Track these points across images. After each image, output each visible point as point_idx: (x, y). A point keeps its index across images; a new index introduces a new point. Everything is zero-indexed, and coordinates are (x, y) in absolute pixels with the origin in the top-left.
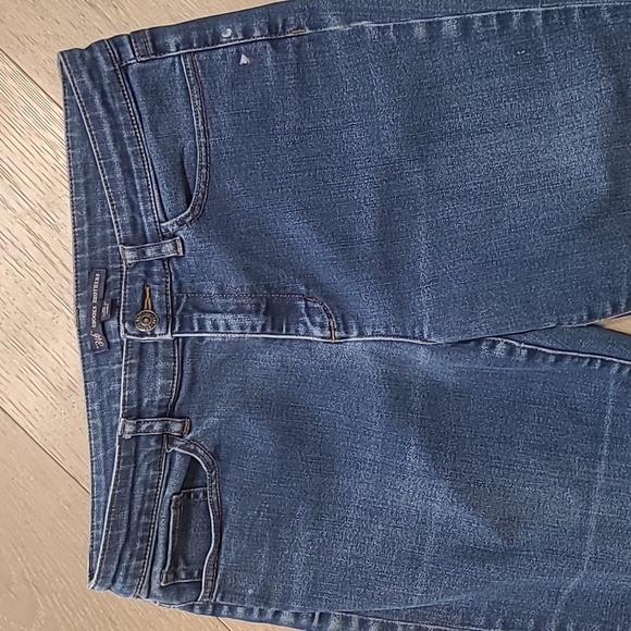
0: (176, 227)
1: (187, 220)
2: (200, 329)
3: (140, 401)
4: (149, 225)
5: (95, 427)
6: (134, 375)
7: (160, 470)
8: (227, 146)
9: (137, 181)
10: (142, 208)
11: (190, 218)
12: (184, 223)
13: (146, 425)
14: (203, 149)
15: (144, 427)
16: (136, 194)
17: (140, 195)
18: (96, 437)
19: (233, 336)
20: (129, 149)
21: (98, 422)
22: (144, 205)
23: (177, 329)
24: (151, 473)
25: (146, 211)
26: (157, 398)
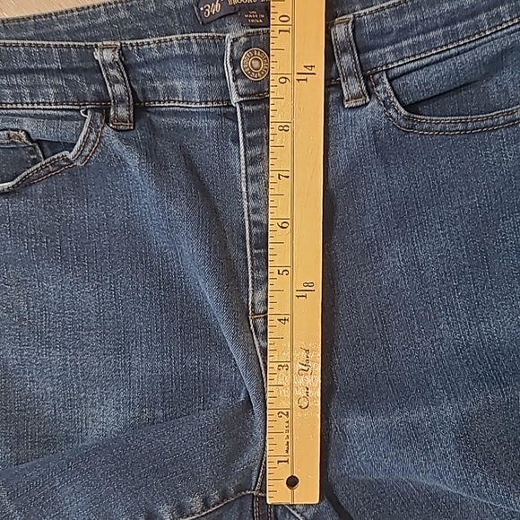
0: (383, 96)
1: (391, 111)
2: (249, 139)
3: (147, 63)
4: (383, 56)
5: (96, 15)
6: (177, 51)
7: (56, 104)
8: (496, 155)
9: (440, 32)
10: (405, 43)
11: (395, 115)
12: (388, 108)
13: (118, 75)
14: (489, 122)
15: (113, 72)
16: (423, 33)
17: (421, 38)
18: (82, 17)
19: (243, 184)
20: (483, 16)
21: (104, 19)
22: (409, 46)
23: (246, 108)
24: (51, 91)
25: (401, 50)
26: (157, 84)
